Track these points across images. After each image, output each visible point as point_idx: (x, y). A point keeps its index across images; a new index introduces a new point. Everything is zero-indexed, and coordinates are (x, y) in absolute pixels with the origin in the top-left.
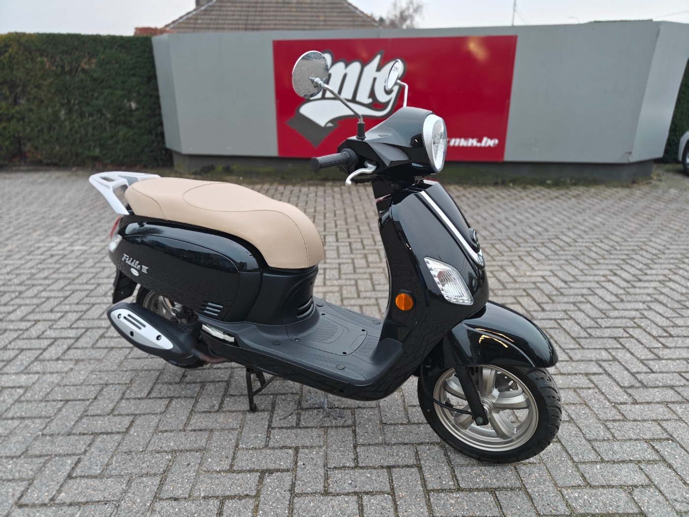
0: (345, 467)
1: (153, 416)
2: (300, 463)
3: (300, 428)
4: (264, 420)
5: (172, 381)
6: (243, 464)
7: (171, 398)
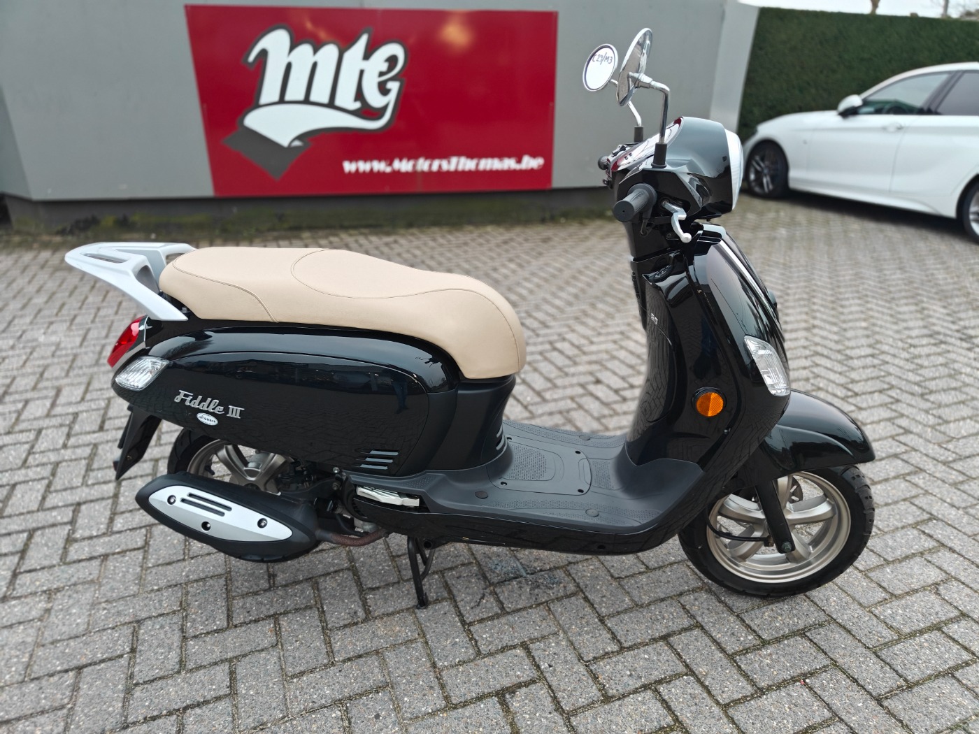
0: (607, 653)
1: (263, 654)
2: (544, 666)
3: (508, 613)
4: (448, 614)
5: (255, 588)
6: (463, 690)
7: (275, 617)
